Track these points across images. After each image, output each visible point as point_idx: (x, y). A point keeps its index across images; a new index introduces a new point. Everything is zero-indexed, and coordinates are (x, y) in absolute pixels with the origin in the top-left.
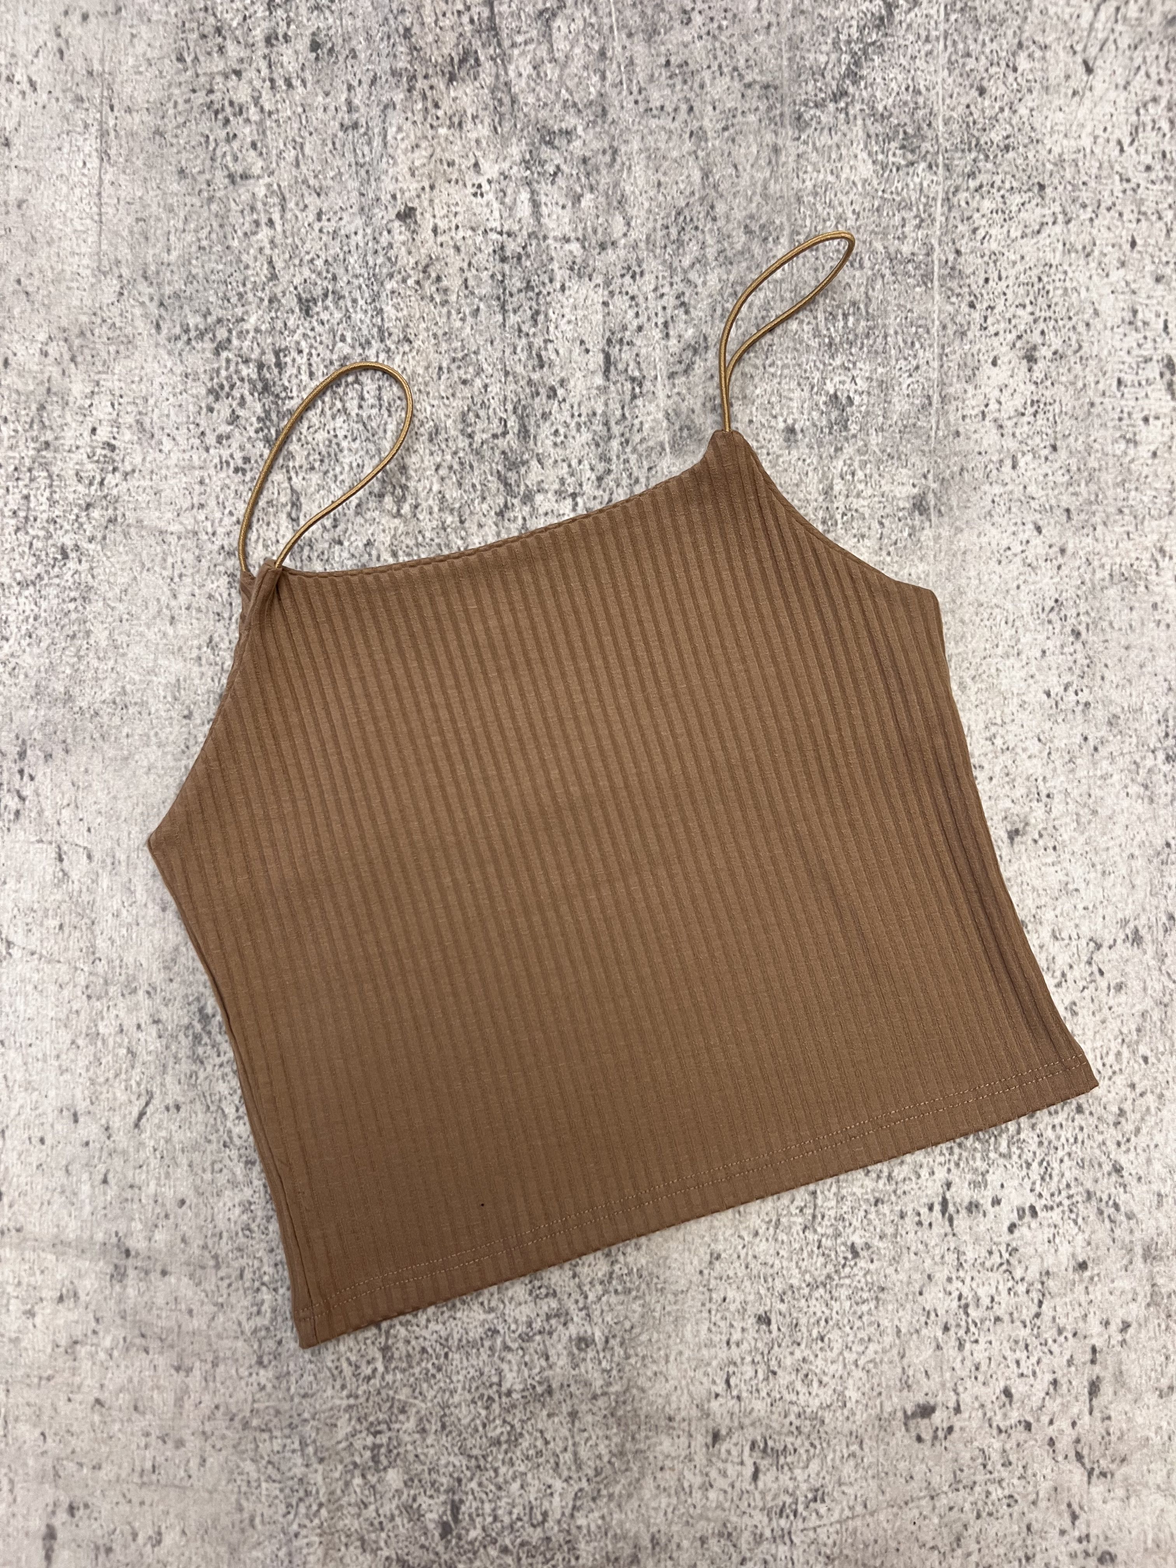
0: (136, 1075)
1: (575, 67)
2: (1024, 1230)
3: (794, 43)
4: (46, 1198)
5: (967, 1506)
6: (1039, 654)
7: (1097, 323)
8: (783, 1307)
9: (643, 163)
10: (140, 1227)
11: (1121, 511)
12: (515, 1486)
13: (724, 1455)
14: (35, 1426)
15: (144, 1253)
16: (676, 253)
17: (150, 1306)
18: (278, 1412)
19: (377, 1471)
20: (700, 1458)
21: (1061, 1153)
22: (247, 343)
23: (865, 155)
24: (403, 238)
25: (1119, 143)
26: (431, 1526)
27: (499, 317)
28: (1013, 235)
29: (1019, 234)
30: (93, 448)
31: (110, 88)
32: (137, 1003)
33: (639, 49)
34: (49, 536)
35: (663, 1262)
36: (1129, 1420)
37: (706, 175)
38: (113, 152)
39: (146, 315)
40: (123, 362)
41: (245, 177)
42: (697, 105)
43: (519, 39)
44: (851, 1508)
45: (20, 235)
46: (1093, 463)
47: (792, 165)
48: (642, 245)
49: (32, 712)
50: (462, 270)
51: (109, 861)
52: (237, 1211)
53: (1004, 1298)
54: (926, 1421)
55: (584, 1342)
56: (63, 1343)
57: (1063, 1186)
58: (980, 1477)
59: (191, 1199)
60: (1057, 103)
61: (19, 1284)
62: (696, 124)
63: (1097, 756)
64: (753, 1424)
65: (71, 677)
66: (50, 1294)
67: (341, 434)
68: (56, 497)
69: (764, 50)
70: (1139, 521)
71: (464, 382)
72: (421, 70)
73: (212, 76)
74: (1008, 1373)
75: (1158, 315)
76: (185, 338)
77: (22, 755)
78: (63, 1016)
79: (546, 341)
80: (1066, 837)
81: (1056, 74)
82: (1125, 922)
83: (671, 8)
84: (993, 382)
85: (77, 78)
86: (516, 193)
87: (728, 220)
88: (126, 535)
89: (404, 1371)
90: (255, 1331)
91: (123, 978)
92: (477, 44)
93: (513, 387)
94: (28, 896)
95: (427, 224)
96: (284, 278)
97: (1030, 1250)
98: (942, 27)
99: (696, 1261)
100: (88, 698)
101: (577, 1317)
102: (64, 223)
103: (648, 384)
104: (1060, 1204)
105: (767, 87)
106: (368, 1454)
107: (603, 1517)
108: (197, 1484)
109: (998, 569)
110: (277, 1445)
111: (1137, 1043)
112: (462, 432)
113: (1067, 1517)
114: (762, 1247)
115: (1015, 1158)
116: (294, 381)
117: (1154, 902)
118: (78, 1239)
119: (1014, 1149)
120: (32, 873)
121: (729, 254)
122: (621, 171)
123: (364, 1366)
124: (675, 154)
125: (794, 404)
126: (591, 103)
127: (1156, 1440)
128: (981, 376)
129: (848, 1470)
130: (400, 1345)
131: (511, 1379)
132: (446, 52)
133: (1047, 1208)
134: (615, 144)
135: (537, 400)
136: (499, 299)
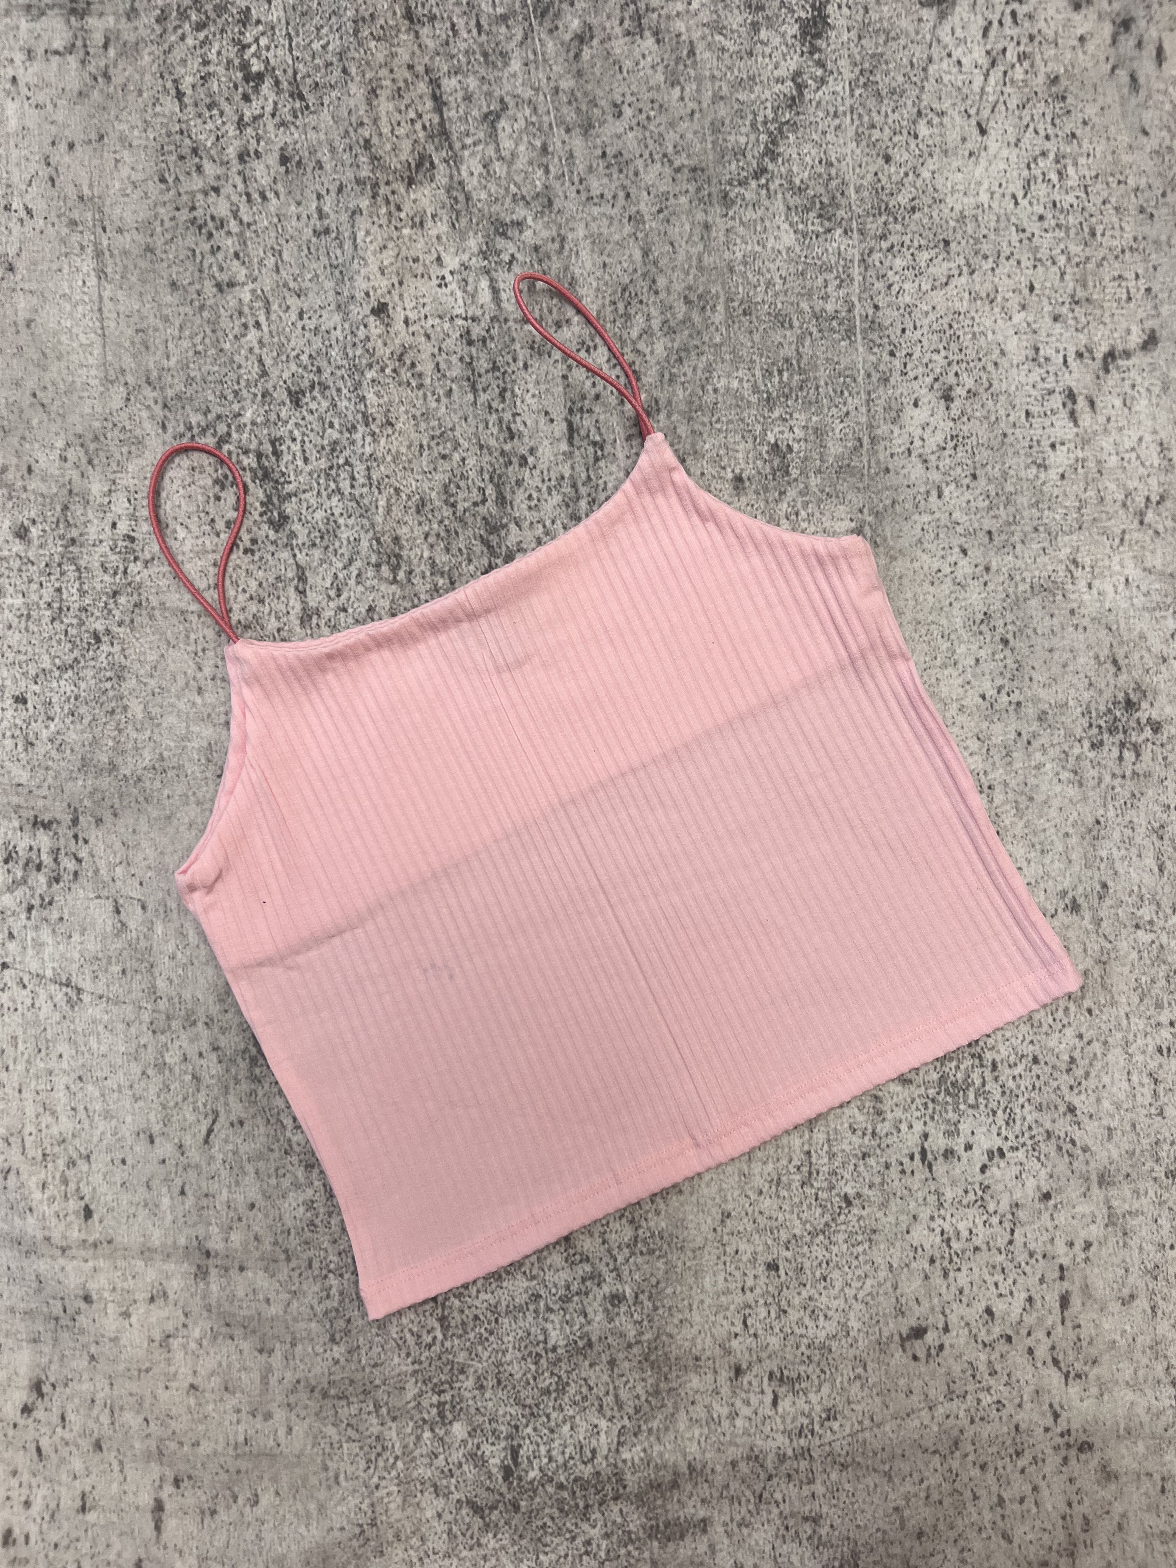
0: (202, 1098)
1: (521, 163)
2: (995, 1169)
3: (716, 127)
4: (132, 1210)
5: (962, 1414)
6: (973, 663)
7: (1004, 362)
8: (789, 1254)
9: (588, 249)
10: (217, 1230)
11: (1036, 530)
12: (566, 1428)
13: (746, 1386)
14: (138, 1412)
15: (223, 1252)
16: (624, 327)
17: (231, 1299)
18: (352, 1382)
19: (444, 1424)
20: (725, 1391)
21: (1021, 1100)
22: (246, 435)
23: (786, 226)
24: (378, 331)
25: (1014, 196)
26: (494, 1470)
27: (471, 397)
28: (924, 287)
29: (929, 287)
30: (115, 541)
31: (101, 211)
32: (197, 1034)
33: (577, 142)
34: (82, 623)
35: (682, 1224)
36: (1097, 1326)
37: (646, 253)
38: (109, 270)
39: (152, 417)
40: (135, 461)
41: (231, 284)
42: (633, 191)
43: (469, 141)
44: (860, 1423)
45: (31, 353)
46: (1009, 488)
47: (722, 238)
49: (80, 783)
50: (433, 355)
51: (162, 910)
52: (302, 1209)
53: (980, 1230)
54: (920, 1341)
55: (616, 1299)
56: (158, 1337)
57: (1025, 1128)
58: (971, 1388)
59: (260, 1202)
60: (955, 164)
61: (114, 1289)
62: (634, 209)
63: (1030, 749)
64: (769, 1357)
65: (114, 749)
66: (142, 1296)
67: (337, 512)
68: (85, 587)
69: (690, 135)
70: (1052, 537)
71: (444, 457)
72: (382, 177)
73: (193, 194)
74: (988, 1294)
75: (1058, 351)
76: (188, 435)
77: (75, 821)
78: (133, 1051)
79: (515, 415)
80: (1007, 822)
81: (953, 137)
82: (1064, 894)
83: (603, 103)
84: (917, 421)
85: (70, 203)
86: (477, 281)
87: (669, 293)
88: (151, 617)
89: (460, 1337)
90: (326, 1313)
91: (183, 1013)
92: (430, 148)
93: (487, 458)
94: (93, 947)
95: (398, 316)
96: (274, 373)
97: (1000, 1187)
98: (848, 102)
99: (709, 1220)
100: (131, 766)
101: (609, 1278)
102: (71, 339)
103: (608, 448)
104: (1023, 1145)
105: (694, 170)
106: (434, 1411)
107: (645, 1450)
108: (286, 1451)
109: (932, 589)
110: (354, 1410)
111: (1083, 997)
112: (446, 502)
113: (1049, 1414)
114: (766, 1204)
115: (982, 1107)
116: (291, 467)
117: (1089, 873)
118: (163, 1245)
119: (981, 1100)
120: (93, 925)
121: (672, 324)
122: (570, 256)
123: (424, 1336)
124: (617, 237)
125: (740, 455)
126: (538, 195)
127: (1122, 1343)
128: (905, 417)
129: (855, 1390)
130: (456, 1314)
131: (555, 1337)
132: (403, 158)
133: (1014, 1149)
134: (563, 232)
135: (510, 469)
136: (469, 379)
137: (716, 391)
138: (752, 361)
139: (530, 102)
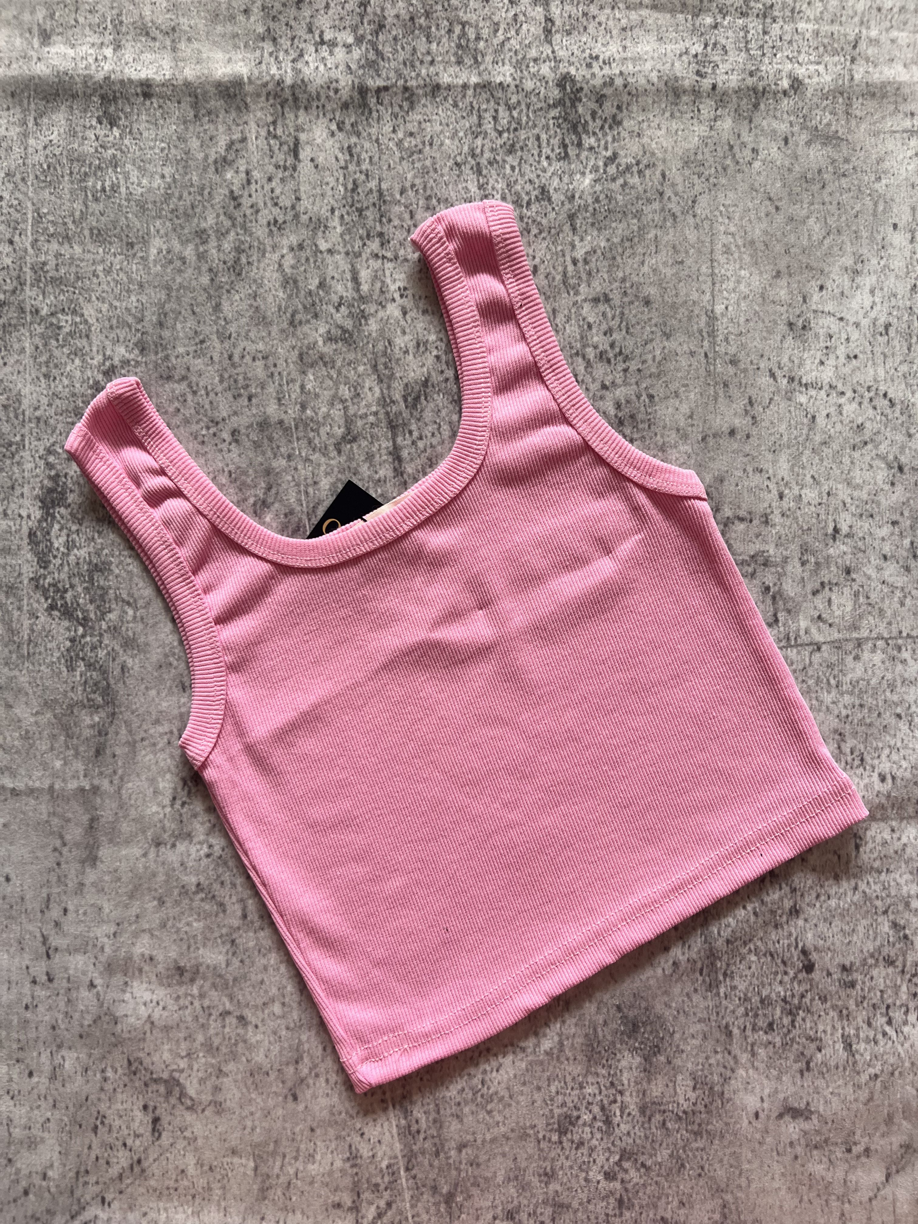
1: (327, 395)
16: (241, 242)
22: (591, 163)
23: (90, 321)
27: (384, 186)
30: (714, 73)
31: (708, 372)
33: (273, 411)
37: (218, 306)
38: (704, 318)
39: (674, 185)
40: (691, 147)
41: (596, 300)
42: (226, 362)
43: (371, 419)
45: (777, 248)
47: (148, 314)
48: (269, 249)
68: (742, 34)
71: (411, 134)
73: (625, 384)
76: (641, 166)
83: (248, 444)
86: (371, 290)
87: (199, 269)
92: (406, 414)
93: (373, 131)
96: (563, 217)
98: (27, 430)
103: (263, 133)
105: (169, 378)
116: (552, 133)
121: (198, 240)
122: (287, 307)
124: (243, 322)
126: (312, 366)
132: (432, 405)
134: (292, 329)
135: (353, 120)
136: (384, 201)
137: (163, 177)
138: (128, 200)
139: (314, 450)
